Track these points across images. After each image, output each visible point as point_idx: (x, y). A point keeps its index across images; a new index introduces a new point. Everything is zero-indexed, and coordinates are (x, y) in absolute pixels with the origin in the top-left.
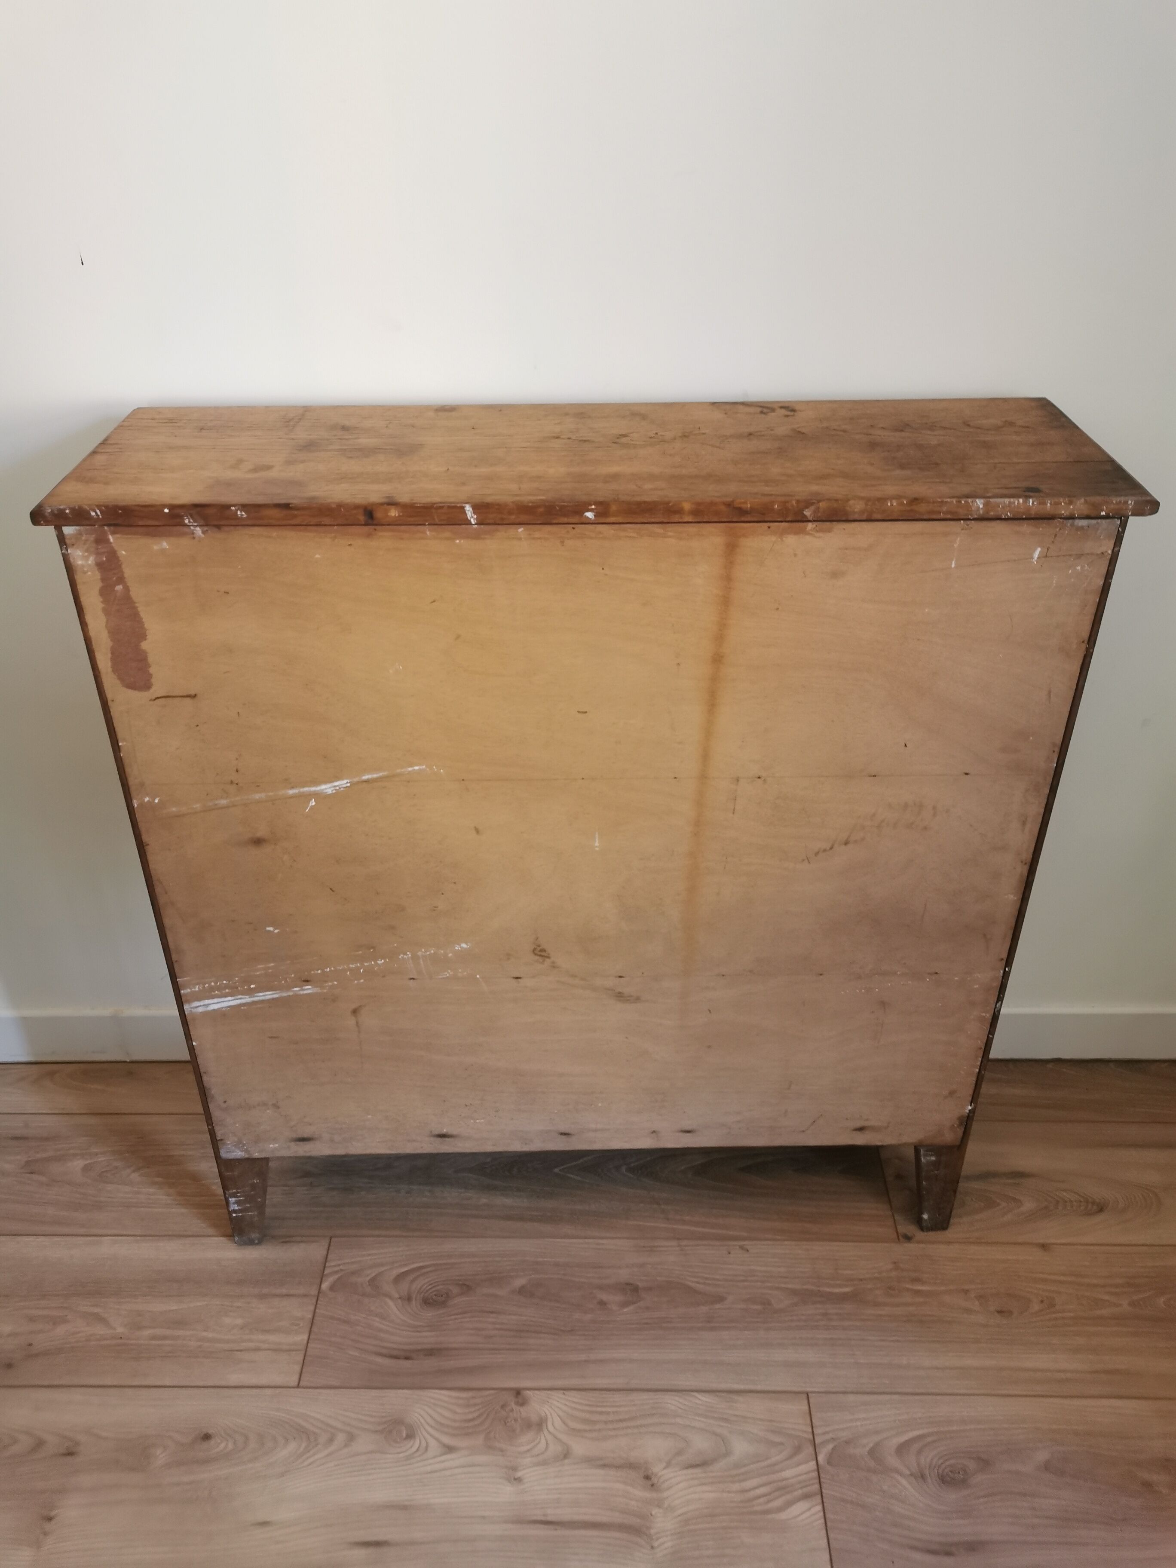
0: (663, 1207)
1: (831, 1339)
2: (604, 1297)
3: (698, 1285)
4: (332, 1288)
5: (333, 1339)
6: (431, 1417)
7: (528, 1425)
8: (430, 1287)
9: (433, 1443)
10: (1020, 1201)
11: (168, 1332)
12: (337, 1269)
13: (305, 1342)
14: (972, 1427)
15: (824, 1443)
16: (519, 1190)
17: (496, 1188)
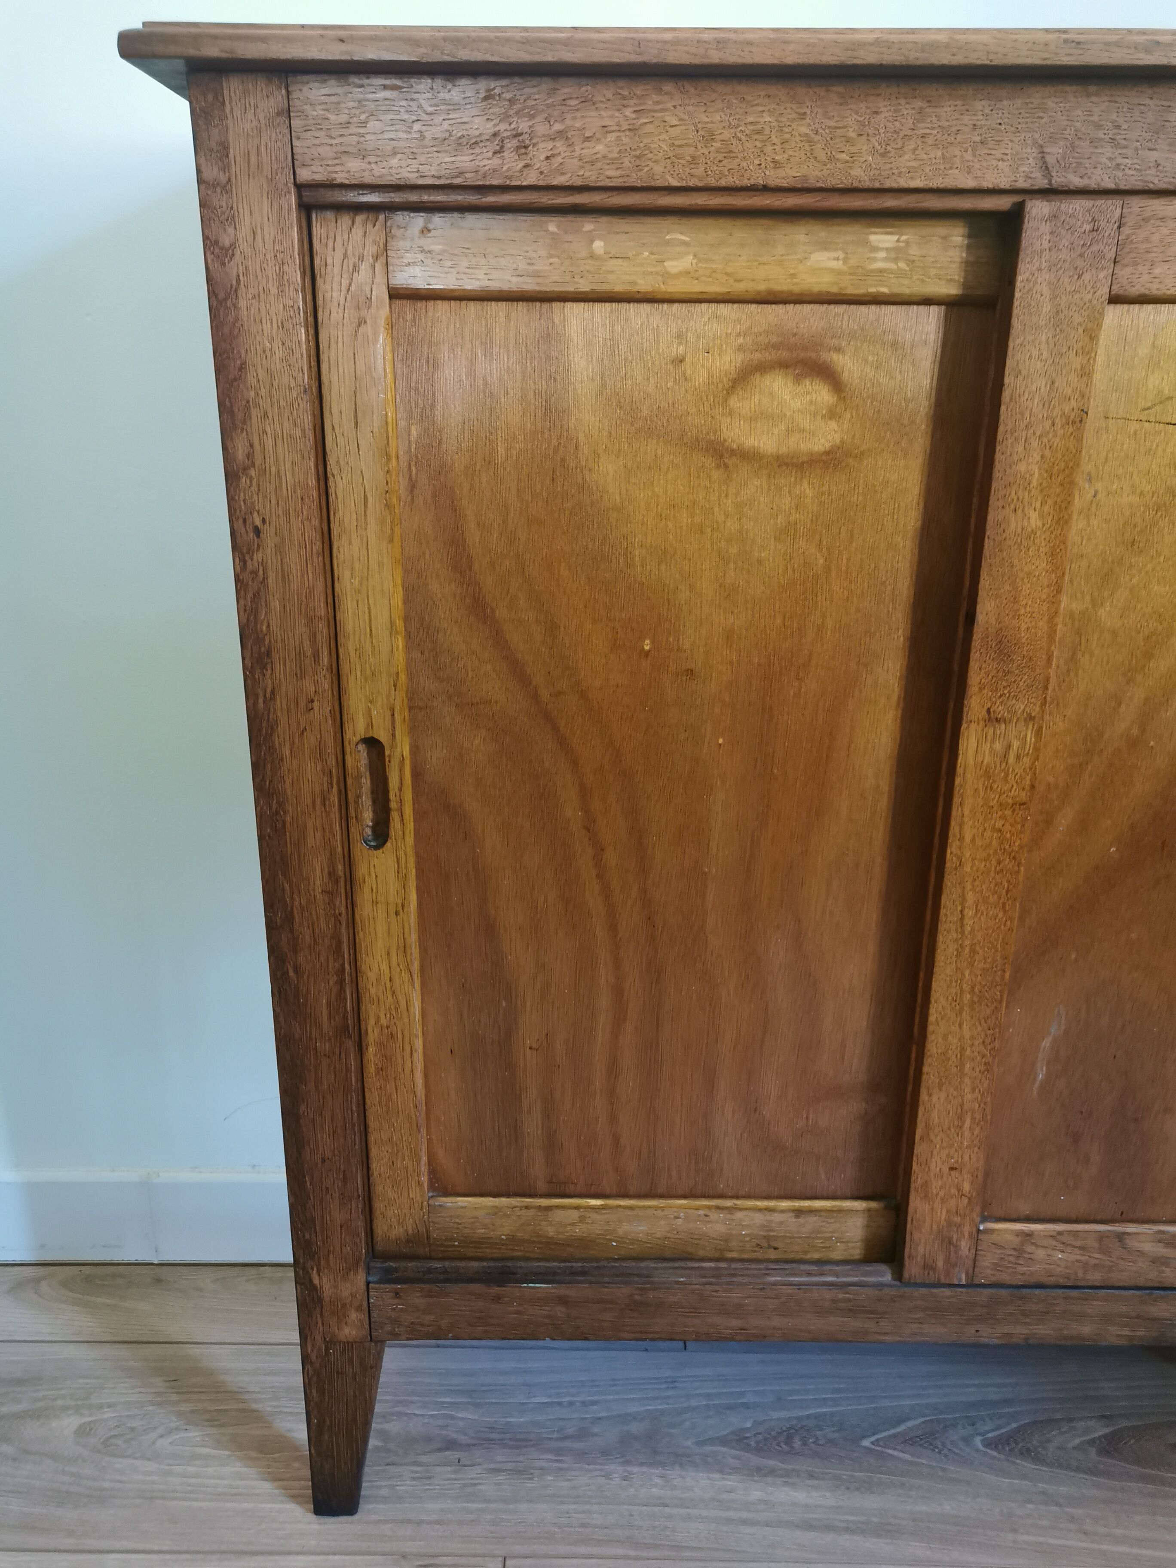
16: (811, 1476)
17: (772, 1472)
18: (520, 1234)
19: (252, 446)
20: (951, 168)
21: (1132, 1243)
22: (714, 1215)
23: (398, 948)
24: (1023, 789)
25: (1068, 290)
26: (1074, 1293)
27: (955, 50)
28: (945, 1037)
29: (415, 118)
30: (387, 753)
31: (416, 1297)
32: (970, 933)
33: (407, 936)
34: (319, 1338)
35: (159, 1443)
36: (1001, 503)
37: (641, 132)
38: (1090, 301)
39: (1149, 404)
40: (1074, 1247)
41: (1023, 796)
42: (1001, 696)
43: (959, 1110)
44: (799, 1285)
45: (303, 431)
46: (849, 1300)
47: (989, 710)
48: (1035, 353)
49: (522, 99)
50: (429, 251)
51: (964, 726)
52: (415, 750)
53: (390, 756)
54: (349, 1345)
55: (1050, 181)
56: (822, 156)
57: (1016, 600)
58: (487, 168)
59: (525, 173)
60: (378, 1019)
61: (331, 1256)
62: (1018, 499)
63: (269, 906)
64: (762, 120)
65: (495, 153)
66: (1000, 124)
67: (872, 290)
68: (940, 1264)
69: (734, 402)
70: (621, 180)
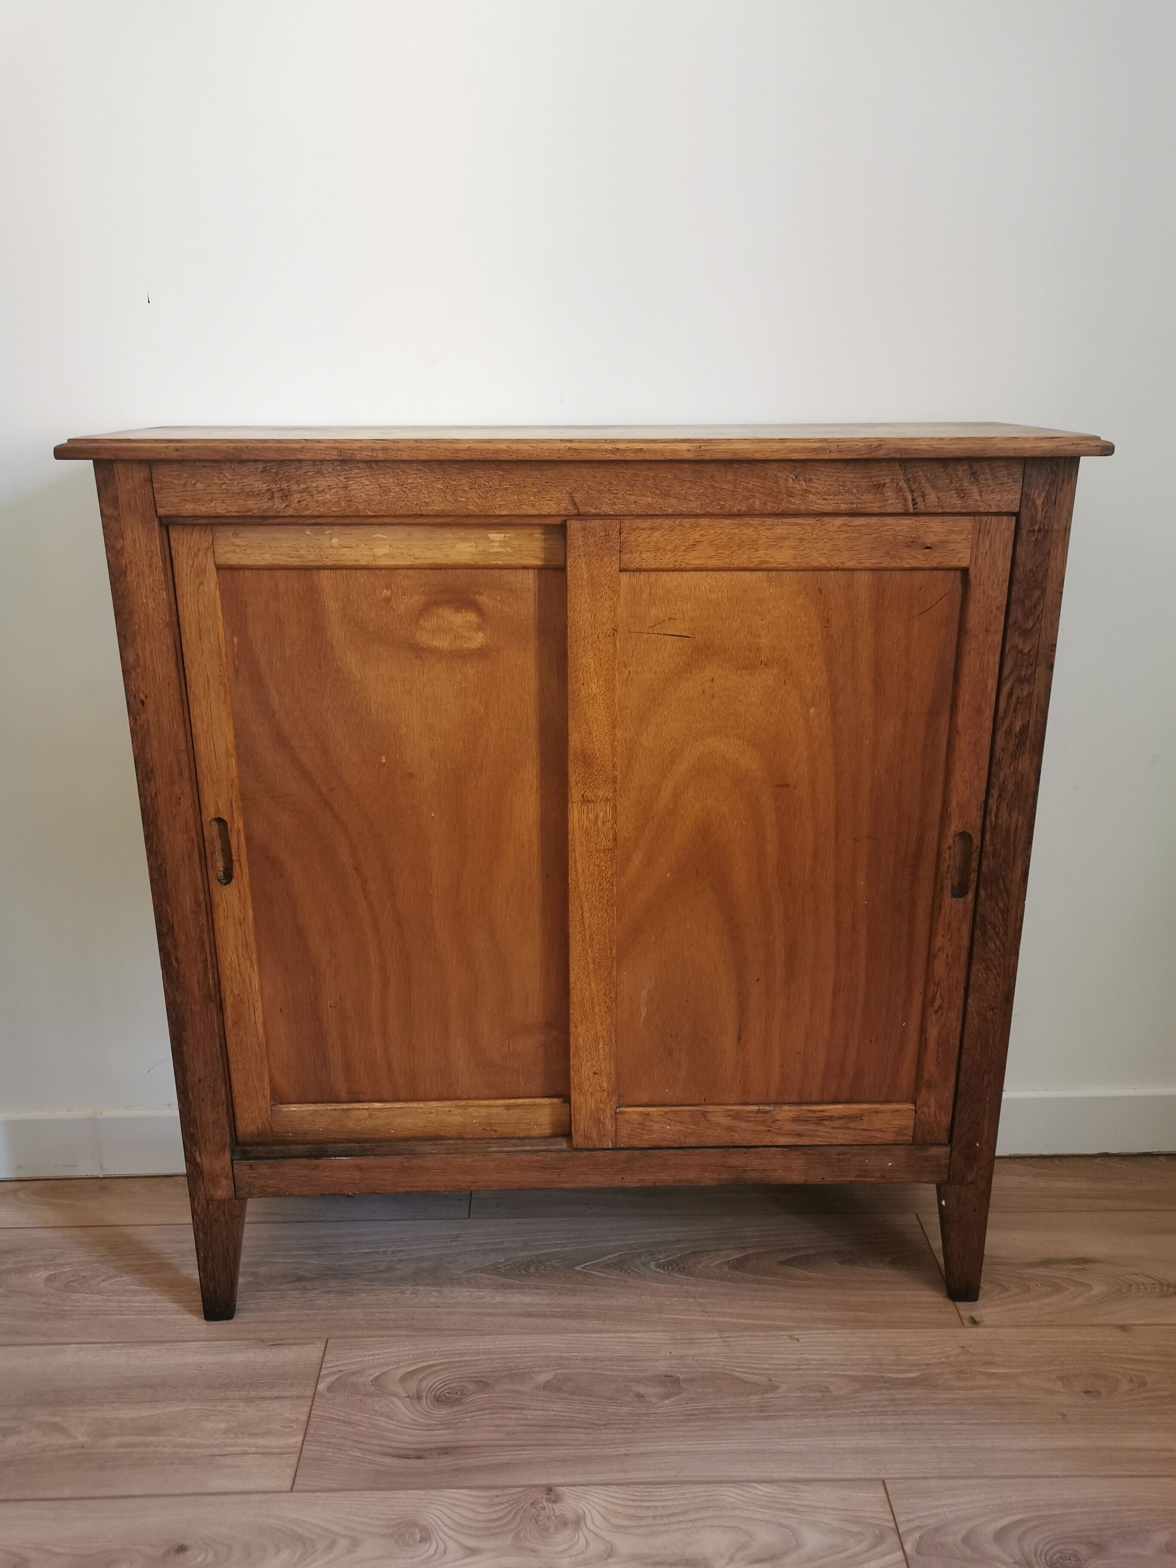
0: (698, 1300)
1: (903, 1424)
2: (641, 1389)
3: (746, 1375)
4: (329, 1389)
5: (333, 1440)
6: (450, 1518)
7: (564, 1523)
8: (442, 1385)
9: (451, 1545)
10: (1090, 1286)
11: (139, 1439)
12: (335, 1369)
13: (299, 1445)
14: (1078, 1510)
15: (911, 1531)
16: (537, 1288)
17: (512, 1287)
18: (331, 1127)
19: (137, 655)
20: (523, 505)
21: (711, 1118)
22: (454, 1111)
23: (242, 946)
24: (609, 841)
25: (597, 566)
26: (680, 1152)
27: (511, 453)
28: (581, 992)
29: (223, 482)
30: (229, 827)
31: (263, 1168)
32: (588, 926)
33: (247, 938)
34: (202, 1197)
35: (102, 1284)
36: (574, 680)
37: (349, 488)
38: (609, 572)
39: (652, 624)
40: (676, 1121)
41: (610, 845)
42: (589, 787)
43: (595, 1037)
44: (508, 1152)
45: (168, 647)
46: (539, 1161)
47: (583, 796)
48: (583, 600)
49: (282, 472)
50: (238, 546)
51: (570, 805)
52: (246, 824)
53: (230, 829)
54: (222, 1202)
55: (578, 510)
56: (451, 499)
57: (590, 733)
58: (265, 507)
59: (287, 510)
60: (232, 990)
61: (208, 1142)
62: (584, 678)
63: (158, 922)
64: (416, 482)
65: (269, 500)
66: (547, 483)
67: (494, 562)
68: (594, 1135)
69: (422, 622)
70: (341, 512)
